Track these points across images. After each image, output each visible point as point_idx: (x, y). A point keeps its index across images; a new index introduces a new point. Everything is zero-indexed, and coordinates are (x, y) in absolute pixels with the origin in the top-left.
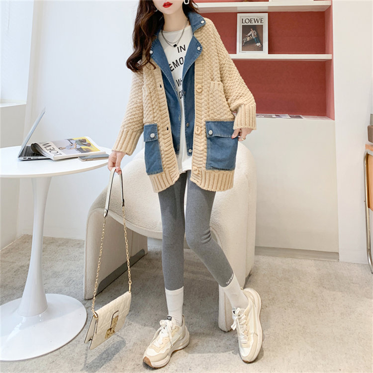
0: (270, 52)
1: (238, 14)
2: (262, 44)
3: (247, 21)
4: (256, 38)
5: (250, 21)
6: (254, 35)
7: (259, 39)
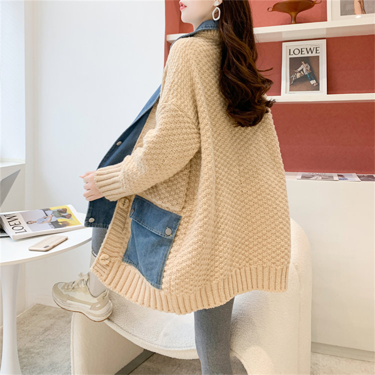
0: (330, 91)
1: (283, 43)
2: (318, 82)
3: (296, 52)
4: (309, 74)
5: (301, 51)
6: (307, 70)
7: (314, 75)
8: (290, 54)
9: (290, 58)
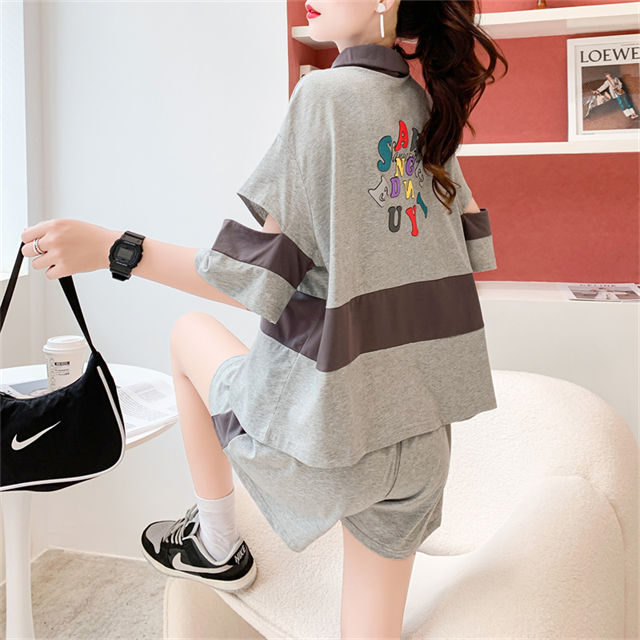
2: (637, 112)
7: (630, 98)
8: (582, 61)
9: (583, 68)
